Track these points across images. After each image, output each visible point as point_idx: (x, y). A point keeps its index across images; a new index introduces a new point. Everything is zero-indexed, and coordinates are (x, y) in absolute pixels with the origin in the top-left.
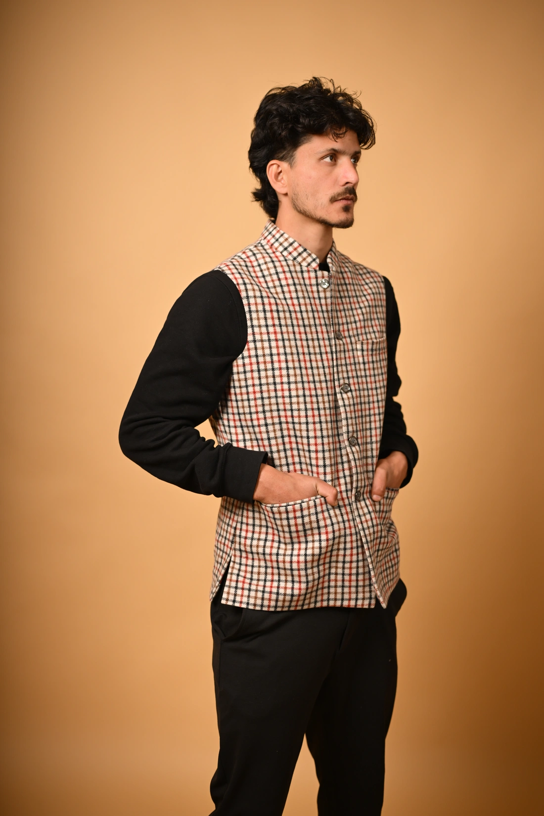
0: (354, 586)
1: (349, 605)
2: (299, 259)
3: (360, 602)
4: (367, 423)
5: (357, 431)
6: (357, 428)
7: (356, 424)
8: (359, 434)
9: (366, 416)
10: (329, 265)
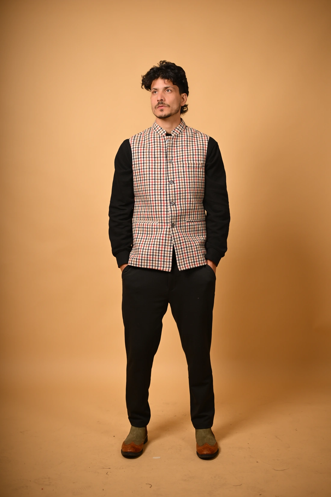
0: (162, 261)
1: (160, 269)
2: (159, 132)
3: (165, 269)
4: (183, 196)
5: (175, 200)
6: (175, 198)
7: (175, 197)
8: (176, 201)
9: (183, 193)
10: (172, 134)
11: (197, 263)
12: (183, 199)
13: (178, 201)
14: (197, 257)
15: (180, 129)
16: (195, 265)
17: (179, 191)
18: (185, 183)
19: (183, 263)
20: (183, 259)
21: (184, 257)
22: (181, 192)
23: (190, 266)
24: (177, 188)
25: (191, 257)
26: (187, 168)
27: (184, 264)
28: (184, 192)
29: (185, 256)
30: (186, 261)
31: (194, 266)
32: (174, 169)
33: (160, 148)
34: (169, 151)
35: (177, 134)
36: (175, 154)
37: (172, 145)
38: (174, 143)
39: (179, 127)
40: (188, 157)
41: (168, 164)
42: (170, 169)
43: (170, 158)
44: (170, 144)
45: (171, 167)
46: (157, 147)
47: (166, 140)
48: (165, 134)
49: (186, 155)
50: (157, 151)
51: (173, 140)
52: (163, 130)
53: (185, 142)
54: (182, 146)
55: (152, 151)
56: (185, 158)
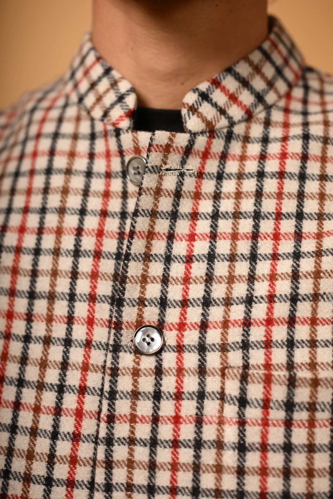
10: (184, 112)
32: (161, 413)
33: (81, 221)
34: (143, 250)
35: (230, 119)
36: (193, 276)
37: (176, 204)
38: (198, 186)
39: (251, 63)
40: (298, 314)
41: (120, 360)
42: (134, 404)
43: (145, 309)
44: (156, 199)
45: (141, 390)
46: (62, 211)
47: (127, 159)
48: (131, 114)
49: (282, 298)
50: (58, 241)
51: (187, 167)
52: (114, 84)
53: (281, 188)
54: (257, 216)
55: (20, 240)
56: (269, 322)
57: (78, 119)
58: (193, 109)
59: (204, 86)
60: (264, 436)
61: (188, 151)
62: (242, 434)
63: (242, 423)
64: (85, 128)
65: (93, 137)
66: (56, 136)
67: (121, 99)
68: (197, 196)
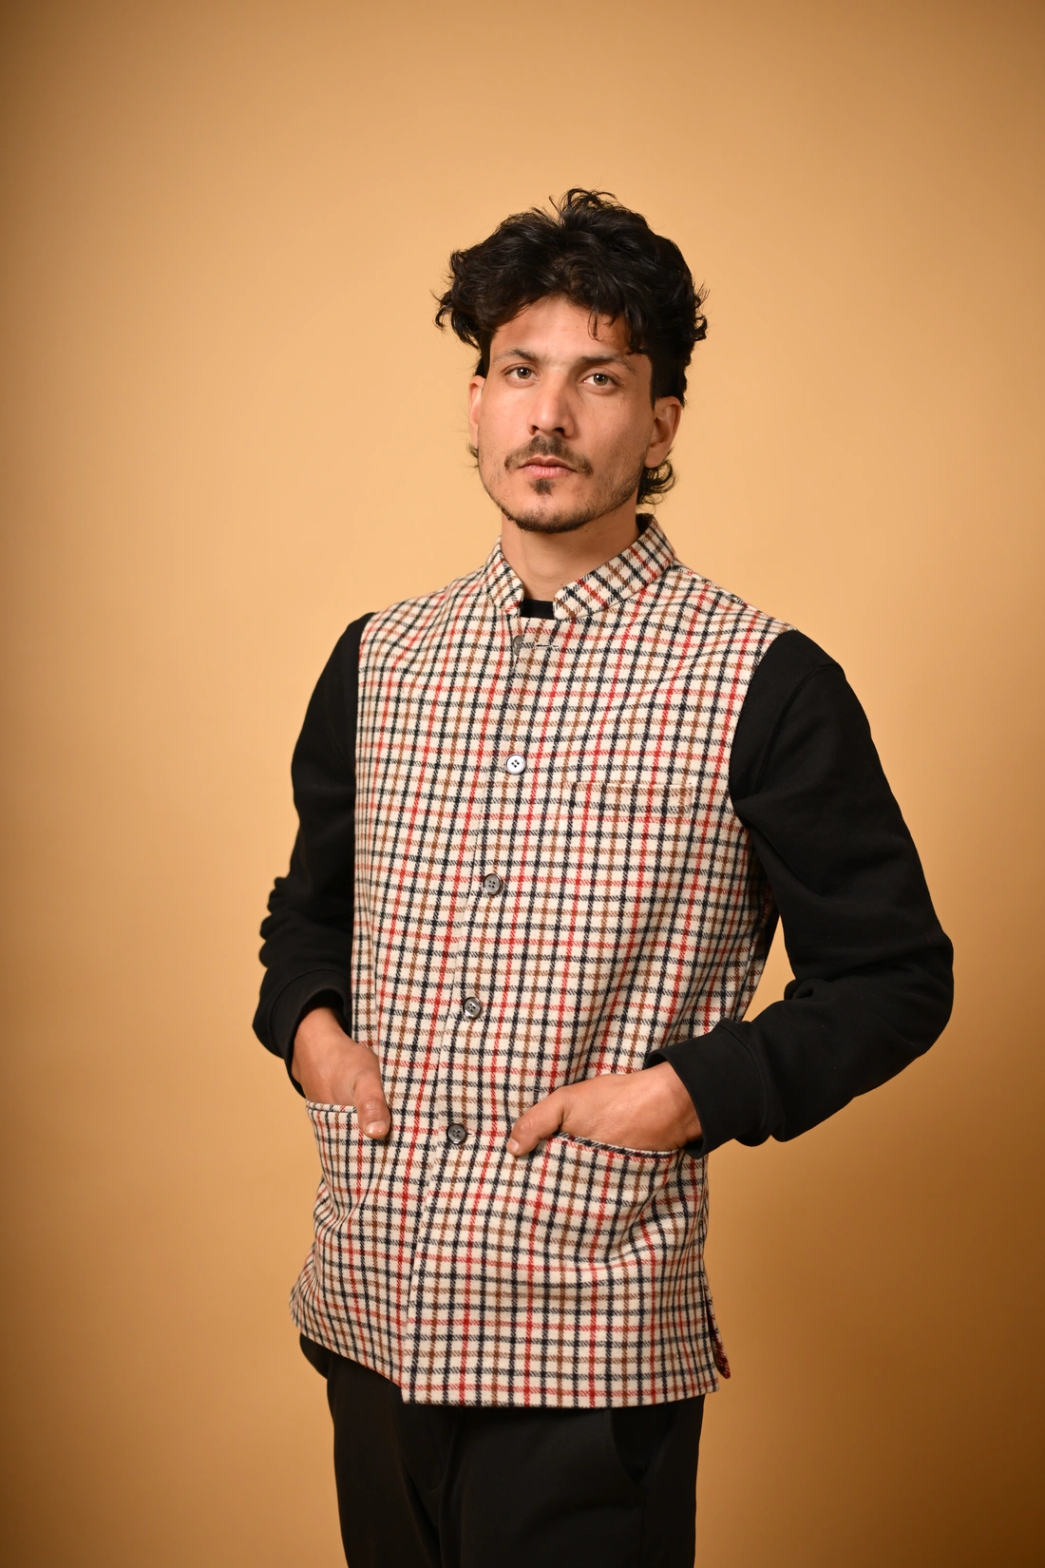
4: (537, 973)
5: (492, 988)
6: (493, 980)
7: (494, 972)
8: (498, 996)
9: (539, 957)
10: (554, 604)
11: (527, 1382)
12: (535, 989)
13: (505, 997)
14: (536, 1349)
15: (616, 583)
16: (511, 1390)
17: (519, 942)
18: (561, 896)
19: (439, 1363)
20: (450, 1337)
21: (458, 1330)
22: (533, 950)
23: (478, 1387)
24: (514, 926)
25: (498, 1339)
26: (594, 812)
27: (447, 1371)
28: (547, 950)
29: (466, 1322)
30: (464, 1354)
31: (503, 1398)
32: (519, 813)
33: (480, 682)
34: (517, 702)
35: (589, 610)
36: (550, 721)
37: (543, 671)
38: (561, 659)
39: (610, 568)
40: (616, 748)
41: (495, 777)
42: (503, 806)
43: (515, 743)
44: (529, 666)
45: (507, 797)
46: (467, 675)
47: (514, 637)
48: (518, 605)
49: (607, 737)
50: (463, 697)
51: (553, 644)
52: (510, 581)
53: (620, 660)
54: (600, 680)
55: (437, 696)
56: (597, 752)
57: (486, 605)
58: (561, 603)
59: (571, 586)
60: (584, 827)
61: (555, 633)
62: (570, 825)
63: (571, 817)
64: (490, 613)
65: (495, 619)
66: (469, 618)
67: (513, 592)
68: (560, 665)
